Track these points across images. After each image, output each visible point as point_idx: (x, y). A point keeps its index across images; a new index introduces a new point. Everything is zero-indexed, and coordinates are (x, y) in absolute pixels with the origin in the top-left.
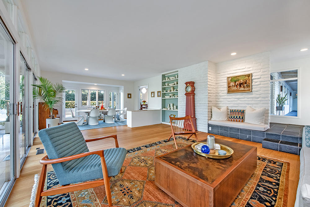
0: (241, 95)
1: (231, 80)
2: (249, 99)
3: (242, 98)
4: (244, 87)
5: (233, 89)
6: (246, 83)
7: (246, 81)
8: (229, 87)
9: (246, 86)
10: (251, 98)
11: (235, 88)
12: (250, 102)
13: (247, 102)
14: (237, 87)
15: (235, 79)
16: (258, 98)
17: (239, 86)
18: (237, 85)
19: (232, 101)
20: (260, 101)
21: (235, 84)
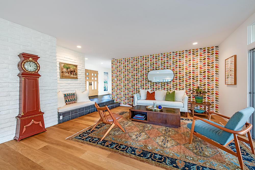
0: (71, 81)
1: (64, 66)
2: (76, 84)
3: (72, 83)
4: (73, 74)
5: (66, 74)
6: (75, 72)
7: (75, 70)
8: (62, 72)
9: (74, 74)
10: (77, 83)
11: (67, 74)
12: (77, 87)
13: (75, 87)
14: (69, 74)
15: (67, 66)
16: (80, 84)
17: (70, 73)
18: (69, 71)
19: (64, 86)
20: (82, 85)
21: (67, 71)
